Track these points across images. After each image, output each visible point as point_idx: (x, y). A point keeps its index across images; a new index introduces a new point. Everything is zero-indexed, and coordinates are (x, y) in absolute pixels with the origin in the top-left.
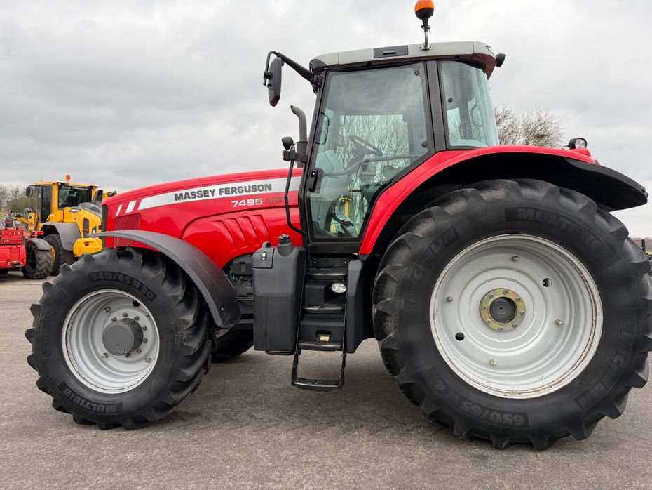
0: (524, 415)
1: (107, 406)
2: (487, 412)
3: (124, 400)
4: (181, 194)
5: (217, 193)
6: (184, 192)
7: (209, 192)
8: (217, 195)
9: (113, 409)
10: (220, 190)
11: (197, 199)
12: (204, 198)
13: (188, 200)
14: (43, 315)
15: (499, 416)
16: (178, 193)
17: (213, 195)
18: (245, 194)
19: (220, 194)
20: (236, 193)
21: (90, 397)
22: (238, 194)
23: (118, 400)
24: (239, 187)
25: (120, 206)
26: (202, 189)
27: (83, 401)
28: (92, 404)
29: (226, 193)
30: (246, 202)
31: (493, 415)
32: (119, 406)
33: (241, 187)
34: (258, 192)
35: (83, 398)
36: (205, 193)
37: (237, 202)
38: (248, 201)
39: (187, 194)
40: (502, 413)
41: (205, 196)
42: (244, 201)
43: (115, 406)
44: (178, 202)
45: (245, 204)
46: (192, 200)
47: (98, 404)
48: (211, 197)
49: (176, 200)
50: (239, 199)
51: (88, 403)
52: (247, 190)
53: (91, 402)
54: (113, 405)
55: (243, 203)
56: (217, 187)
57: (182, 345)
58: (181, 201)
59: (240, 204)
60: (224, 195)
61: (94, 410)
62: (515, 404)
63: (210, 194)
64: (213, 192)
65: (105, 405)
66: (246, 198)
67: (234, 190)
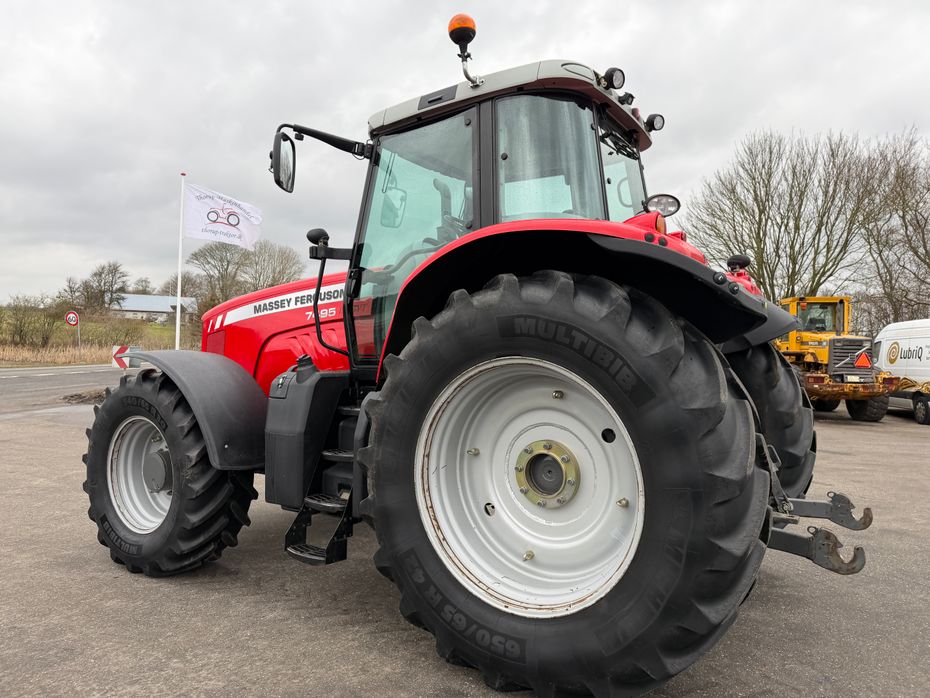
0: (521, 642)
1: (131, 547)
2: (475, 627)
3: (146, 542)
4: (260, 306)
5: (293, 303)
6: (262, 303)
7: (286, 302)
8: (293, 306)
9: (134, 550)
10: (296, 298)
11: (274, 311)
12: (280, 310)
13: (266, 312)
15: (487, 636)
16: (257, 304)
17: (289, 306)
19: (296, 304)
20: (311, 301)
21: (121, 534)
23: (141, 542)
26: (279, 298)
28: (122, 542)
29: (302, 303)
31: (481, 632)
32: (140, 547)
34: (333, 300)
35: (116, 535)
36: (281, 304)
37: (308, 314)
38: (322, 311)
40: (493, 633)
41: (282, 307)
43: (136, 548)
44: (257, 315)
46: (269, 312)
47: (125, 543)
48: (287, 308)
49: (255, 313)
51: (119, 540)
52: (323, 297)
53: (122, 540)
54: (136, 545)
56: (293, 296)
57: (186, 485)
58: (260, 314)
60: (299, 305)
61: (122, 547)
62: (514, 624)
63: (286, 304)
64: (289, 302)
65: (129, 545)
67: (309, 298)
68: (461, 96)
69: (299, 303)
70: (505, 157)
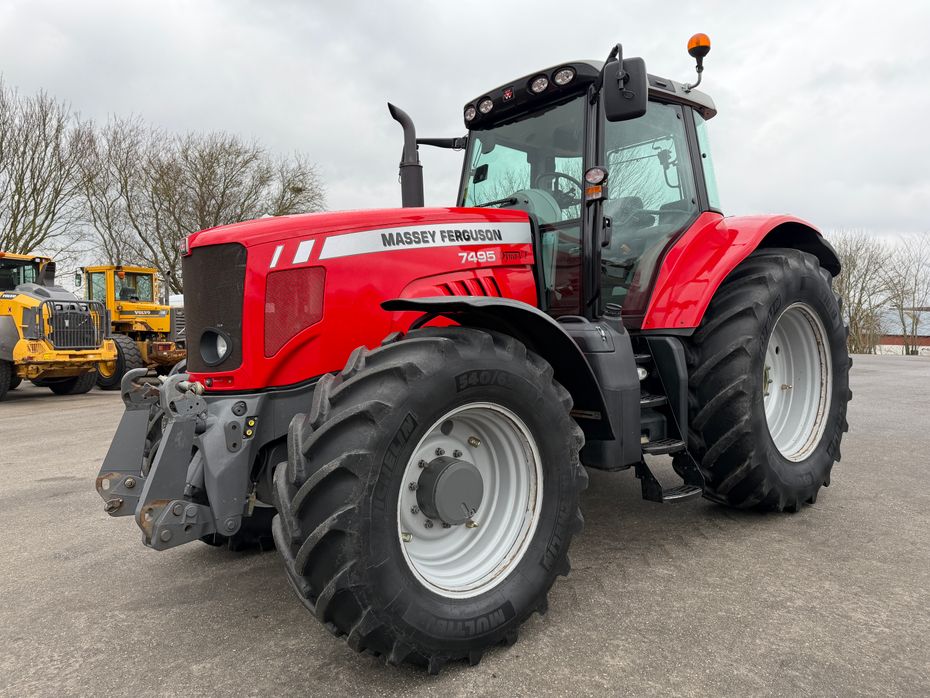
1: (491, 616)
3: (508, 594)
4: (391, 235)
5: (438, 236)
6: (394, 231)
7: (429, 235)
8: (439, 243)
9: (500, 617)
10: (442, 232)
11: (414, 246)
12: (422, 245)
13: (401, 247)
14: (374, 473)
16: (387, 231)
17: (434, 241)
18: (472, 242)
19: (443, 240)
20: (462, 240)
21: (456, 613)
22: (465, 243)
23: (500, 599)
24: (464, 231)
25: (279, 249)
26: (419, 228)
27: (451, 624)
28: (467, 624)
29: (450, 240)
30: (476, 256)
32: (507, 607)
33: (467, 231)
34: (487, 242)
35: (448, 620)
36: (423, 237)
37: (465, 255)
38: (479, 253)
39: (398, 234)
41: (424, 241)
42: (474, 254)
43: (500, 611)
44: (388, 248)
45: (475, 259)
46: (407, 247)
47: (476, 619)
48: (431, 244)
49: (385, 245)
50: (468, 249)
51: (460, 624)
52: (474, 236)
53: (464, 621)
54: (497, 610)
55: (472, 257)
56: (437, 228)
58: (392, 248)
59: (469, 259)
60: (448, 243)
61: (472, 630)
63: (430, 239)
64: (433, 235)
65: (486, 616)
66: (476, 249)
67: (458, 235)
68: (679, 93)
69: (447, 240)
70: (704, 156)
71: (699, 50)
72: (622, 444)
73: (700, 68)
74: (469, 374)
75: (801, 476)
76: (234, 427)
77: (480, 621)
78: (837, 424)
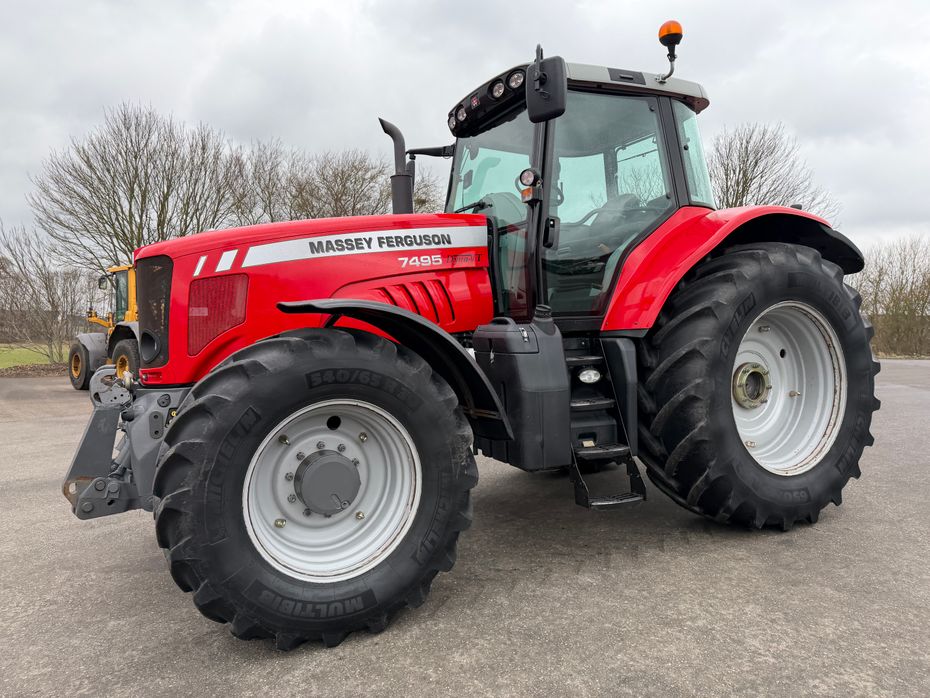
0: (806, 490)
1: (347, 602)
3: (370, 583)
4: (320, 243)
5: (375, 243)
6: (324, 239)
7: (364, 242)
8: (375, 248)
9: (358, 604)
10: (379, 239)
11: (346, 252)
12: (356, 251)
13: (331, 253)
15: (790, 495)
16: (315, 240)
17: (369, 247)
18: (415, 247)
19: (381, 246)
20: (403, 245)
21: (308, 595)
22: (406, 248)
23: (361, 586)
24: (406, 237)
25: (203, 260)
26: (353, 236)
27: (300, 605)
28: (318, 607)
29: (389, 246)
30: (419, 260)
32: (368, 595)
33: (410, 237)
34: (433, 246)
35: (296, 601)
36: (357, 244)
37: (406, 259)
38: (422, 258)
39: (329, 242)
41: (358, 248)
42: (416, 258)
43: (359, 599)
44: (316, 255)
45: (417, 263)
46: (338, 253)
47: (329, 604)
48: (366, 250)
49: (313, 252)
50: (410, 254)
51: (310, 607)
52: (418, 241)
53: (315, 604)
54: (355, 597)
55: (415, 262)
56: (374, 235)
58: (321, 255)
59: (411, 263)
60: (385, 248)
61: (323, 613)
62: (796, 481)
63: (365, 245)
64: (369, 242)
65: (342, 601)
66: (419, 253)
67: (399, 241)
68: (650, 84)
69: (385, 246)
70: (686, 148)
71: (671, 39)
72: (542, 447)
73: (672, 56)
74: (322, 372)
75: (791, 491)
76: (156, 417)
77: (332, 606)
78: (855, 436)
